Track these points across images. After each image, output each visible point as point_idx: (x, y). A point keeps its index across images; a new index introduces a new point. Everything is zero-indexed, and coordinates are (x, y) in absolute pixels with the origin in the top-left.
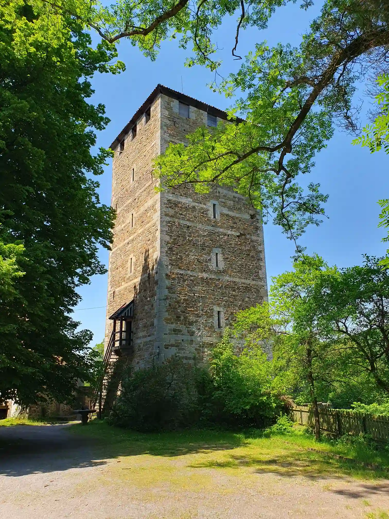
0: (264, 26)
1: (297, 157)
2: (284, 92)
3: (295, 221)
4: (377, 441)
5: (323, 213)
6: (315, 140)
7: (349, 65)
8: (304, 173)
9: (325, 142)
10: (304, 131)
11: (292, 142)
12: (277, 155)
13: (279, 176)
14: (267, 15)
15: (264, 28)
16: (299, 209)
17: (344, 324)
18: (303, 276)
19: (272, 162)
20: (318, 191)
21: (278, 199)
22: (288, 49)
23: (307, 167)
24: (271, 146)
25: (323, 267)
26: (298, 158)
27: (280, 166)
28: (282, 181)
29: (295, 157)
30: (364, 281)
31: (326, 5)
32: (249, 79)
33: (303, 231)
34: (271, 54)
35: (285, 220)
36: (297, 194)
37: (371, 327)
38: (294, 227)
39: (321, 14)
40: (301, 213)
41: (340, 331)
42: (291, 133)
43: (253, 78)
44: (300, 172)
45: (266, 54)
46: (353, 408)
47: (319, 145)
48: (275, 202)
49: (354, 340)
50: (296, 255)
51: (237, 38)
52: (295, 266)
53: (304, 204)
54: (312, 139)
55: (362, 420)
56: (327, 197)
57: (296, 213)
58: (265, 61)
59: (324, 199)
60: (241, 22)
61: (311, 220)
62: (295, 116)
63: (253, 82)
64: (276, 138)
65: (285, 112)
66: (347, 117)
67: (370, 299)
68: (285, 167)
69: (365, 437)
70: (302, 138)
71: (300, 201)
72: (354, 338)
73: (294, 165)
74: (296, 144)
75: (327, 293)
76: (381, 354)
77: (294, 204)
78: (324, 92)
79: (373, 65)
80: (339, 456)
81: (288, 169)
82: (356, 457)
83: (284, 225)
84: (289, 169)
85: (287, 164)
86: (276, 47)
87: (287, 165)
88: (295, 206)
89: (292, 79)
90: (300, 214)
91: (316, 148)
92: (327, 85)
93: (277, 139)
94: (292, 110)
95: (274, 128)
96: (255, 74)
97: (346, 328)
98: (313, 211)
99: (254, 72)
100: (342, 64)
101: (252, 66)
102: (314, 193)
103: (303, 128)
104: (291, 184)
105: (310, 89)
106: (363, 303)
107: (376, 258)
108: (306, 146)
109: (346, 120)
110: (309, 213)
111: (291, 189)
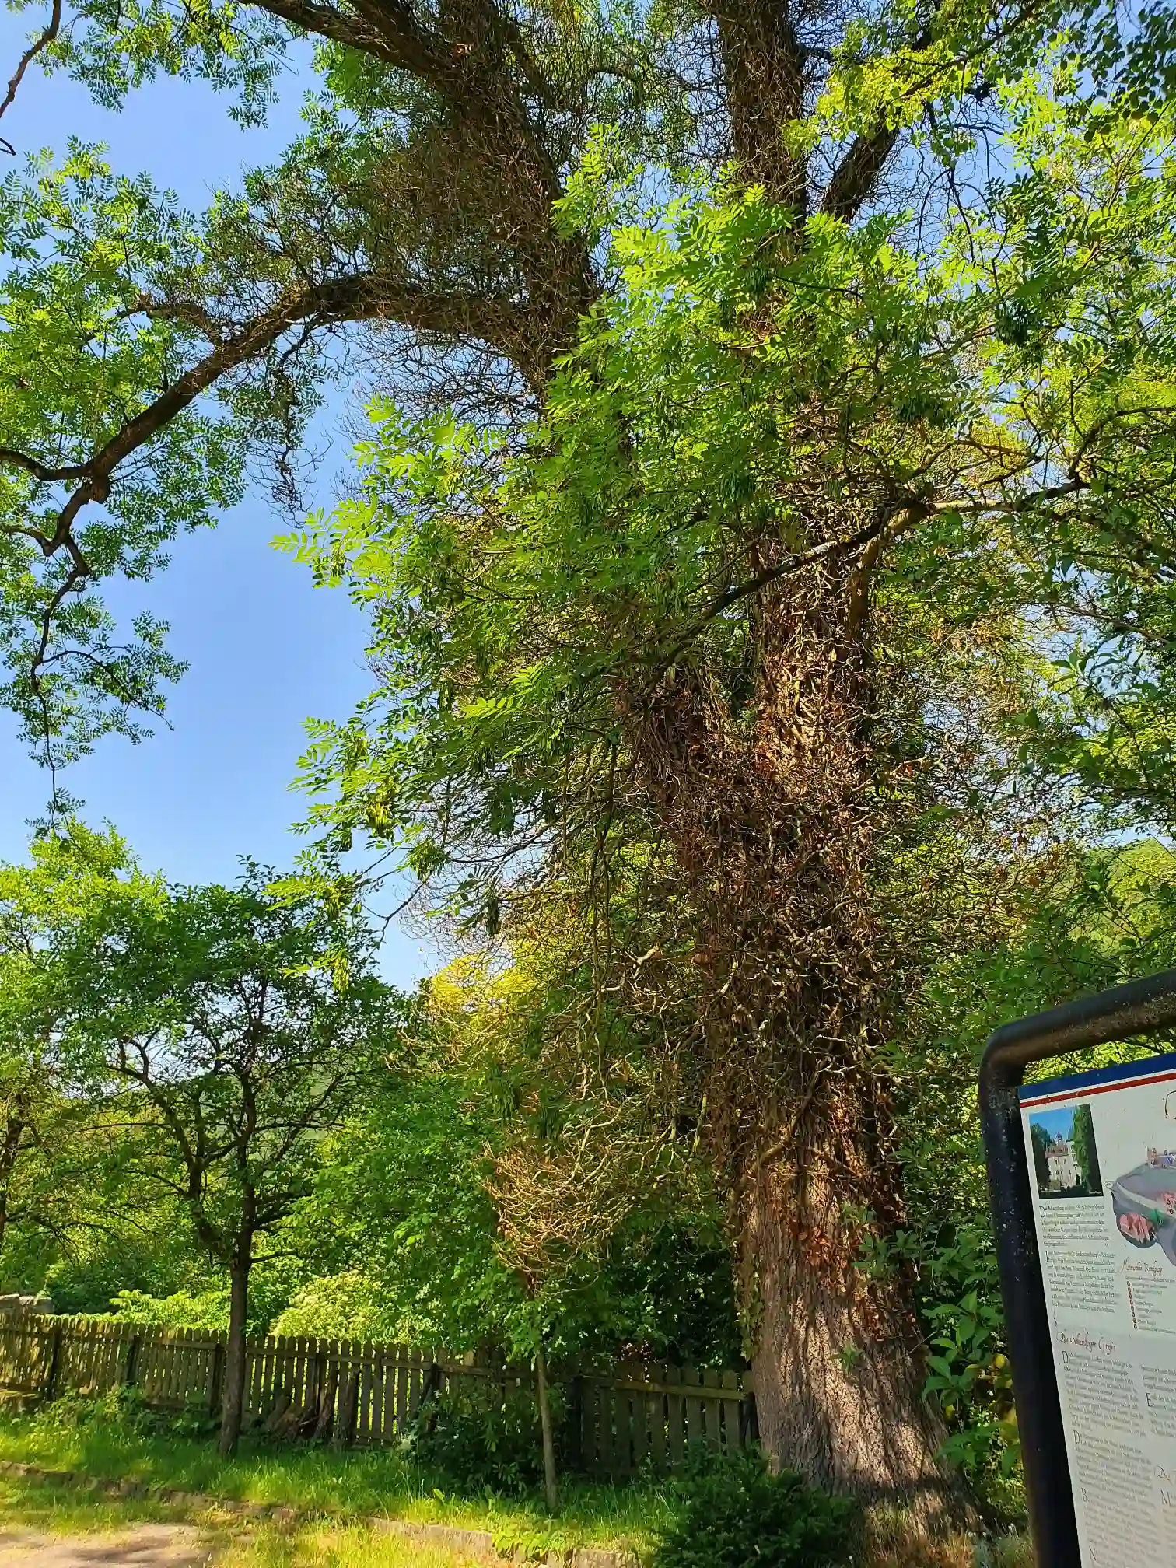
0: (110, 99)
1: (120, 522)
2: (126, 319)
3: (69, 712)
4: (157, 1409)
5: (161, 712)
6: (187, 493)
7: (318, 332)
8: (130, 575)
9: (213, 510)
10: (159, 455)
11: (116, 474)
12: (59, 495)
13: (51, 559)
14: (128, 75)
15: (109, 106)
16: (89, 679)
17: (142, 1049)
18: (54, 888)
19: (37, 510)
20: (159, 643)
21: (32, 631)
22: (166, 204)
23: (142, 562)
24: (48, 462)
25: (124, 870)
26: (123, 527)
27: (58, 532)
28: (56, 578)
29: (113, 521)
30: (229, 931)
31: (298, 149)
32: (23, 230)
33: (85, 750)
34: (113, 192)
35: (37, 700)
36: (94, 633)
37: (218, 1065)
38: (60, 728)
39: (280, 163)
40: (95, 694)
41: (126, 1071)
42: (118, 448)
43: (37, 232)
44: (118, 570)
45: (97, 185)
46: (114, 1309)
47: (194, 514)
48: (17, 636)
49: (159, 1101)
50: (47, 817)
51: (13, 85)
52: (37, 850)
53: (109, 668)
54: (176, 489)
55: (129, 1346)
56: (183, 667)
57: (77, 687)
58: (90, 201)
59: (174, 671)
60: (39, 46)
61: (118, 723)
62: (144, 401)
63: (35, 244)
64: (70, 442)
65: (115, 380)
66: (284, 468)
67: (232, 986)
68: (76, 541)
69: (125, 1399)
70: (150, 474)
71: (97, 656)
72: (159, 1096)
73: (108, 543)
74: (126, 483)
75: (113, 951)
76: (227, 1149)
77: (79, 661)
78: (240, 371)
79: (373, 362)
80: (26, 1466)
81: (84, 549)
82: (79, 1466)
83: (29, 715)
84: (88, 550)
85: (85, 532)
86: (132, 178)
87: (82, 536)
88: (80, 667)
89: (159, 294)
90: (90, 694)
91: (184, 518)
92: (250, 356)
93: (74, 447)
94: (139, 383)
95: (70, 413)
96: (47, 222)
97: (146, 1062)
98: (131, 698)
99: (46, 214)
100: (301, 320)
101: (42, 193)
102: (147, 645)
103: (159, 444)
104: (84, 596)
105: (204, 348)
106: (210, 994)
107: (275, 872)
108: (154, 499)
109: (278, 473)
110: (118, 699)
111: (81, 612)
